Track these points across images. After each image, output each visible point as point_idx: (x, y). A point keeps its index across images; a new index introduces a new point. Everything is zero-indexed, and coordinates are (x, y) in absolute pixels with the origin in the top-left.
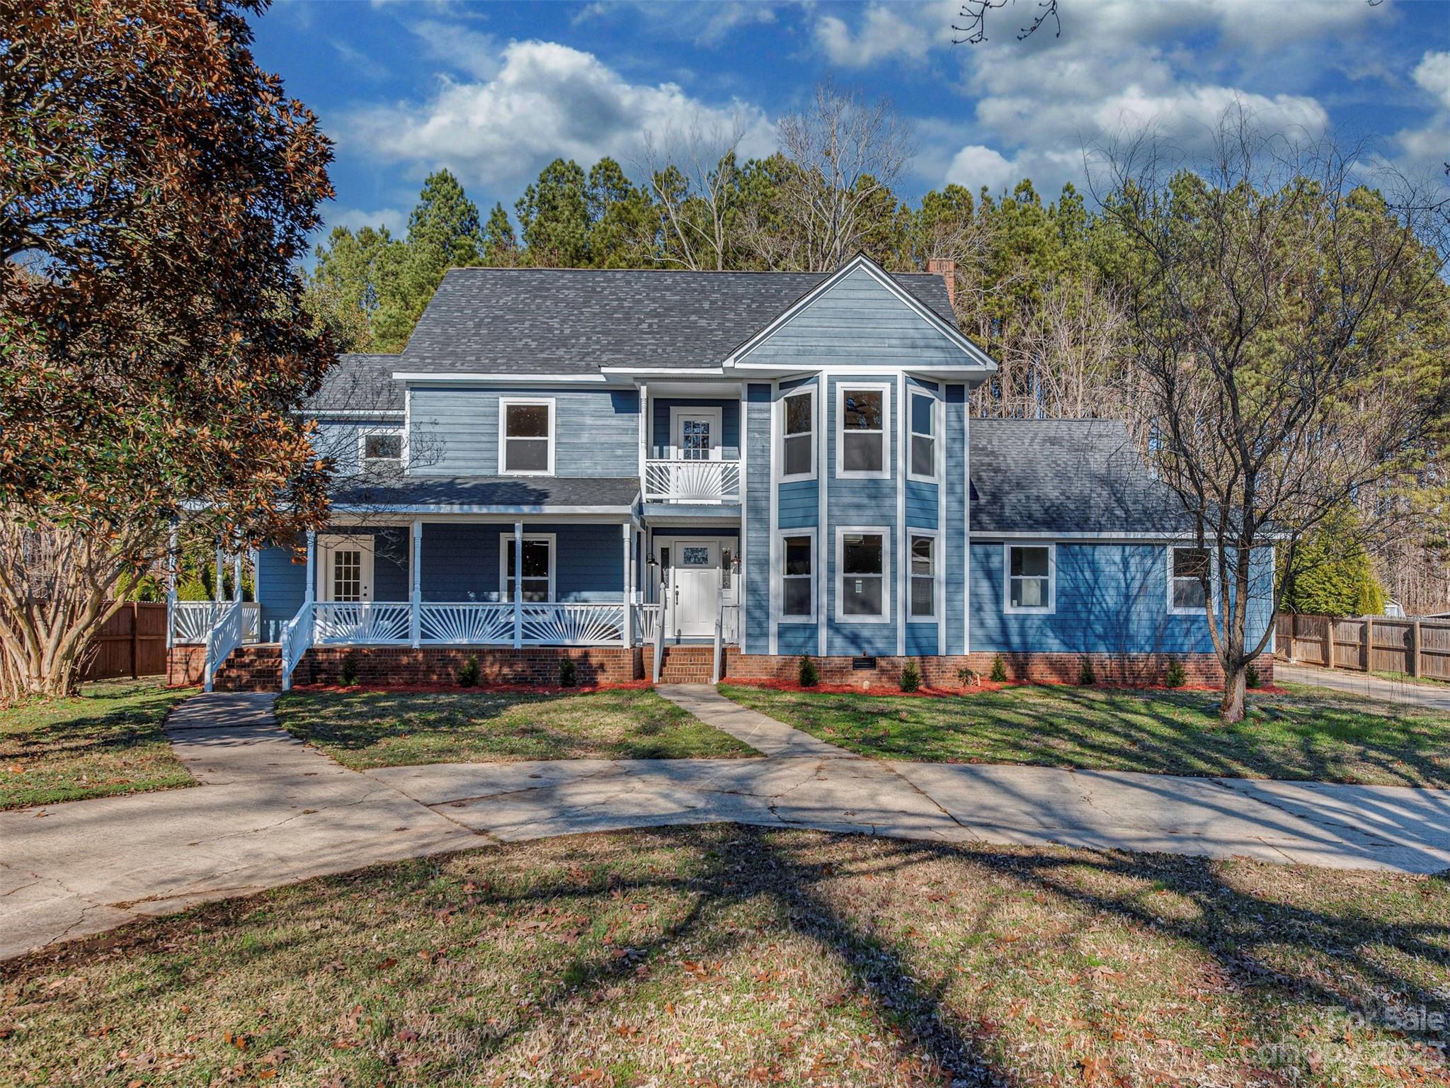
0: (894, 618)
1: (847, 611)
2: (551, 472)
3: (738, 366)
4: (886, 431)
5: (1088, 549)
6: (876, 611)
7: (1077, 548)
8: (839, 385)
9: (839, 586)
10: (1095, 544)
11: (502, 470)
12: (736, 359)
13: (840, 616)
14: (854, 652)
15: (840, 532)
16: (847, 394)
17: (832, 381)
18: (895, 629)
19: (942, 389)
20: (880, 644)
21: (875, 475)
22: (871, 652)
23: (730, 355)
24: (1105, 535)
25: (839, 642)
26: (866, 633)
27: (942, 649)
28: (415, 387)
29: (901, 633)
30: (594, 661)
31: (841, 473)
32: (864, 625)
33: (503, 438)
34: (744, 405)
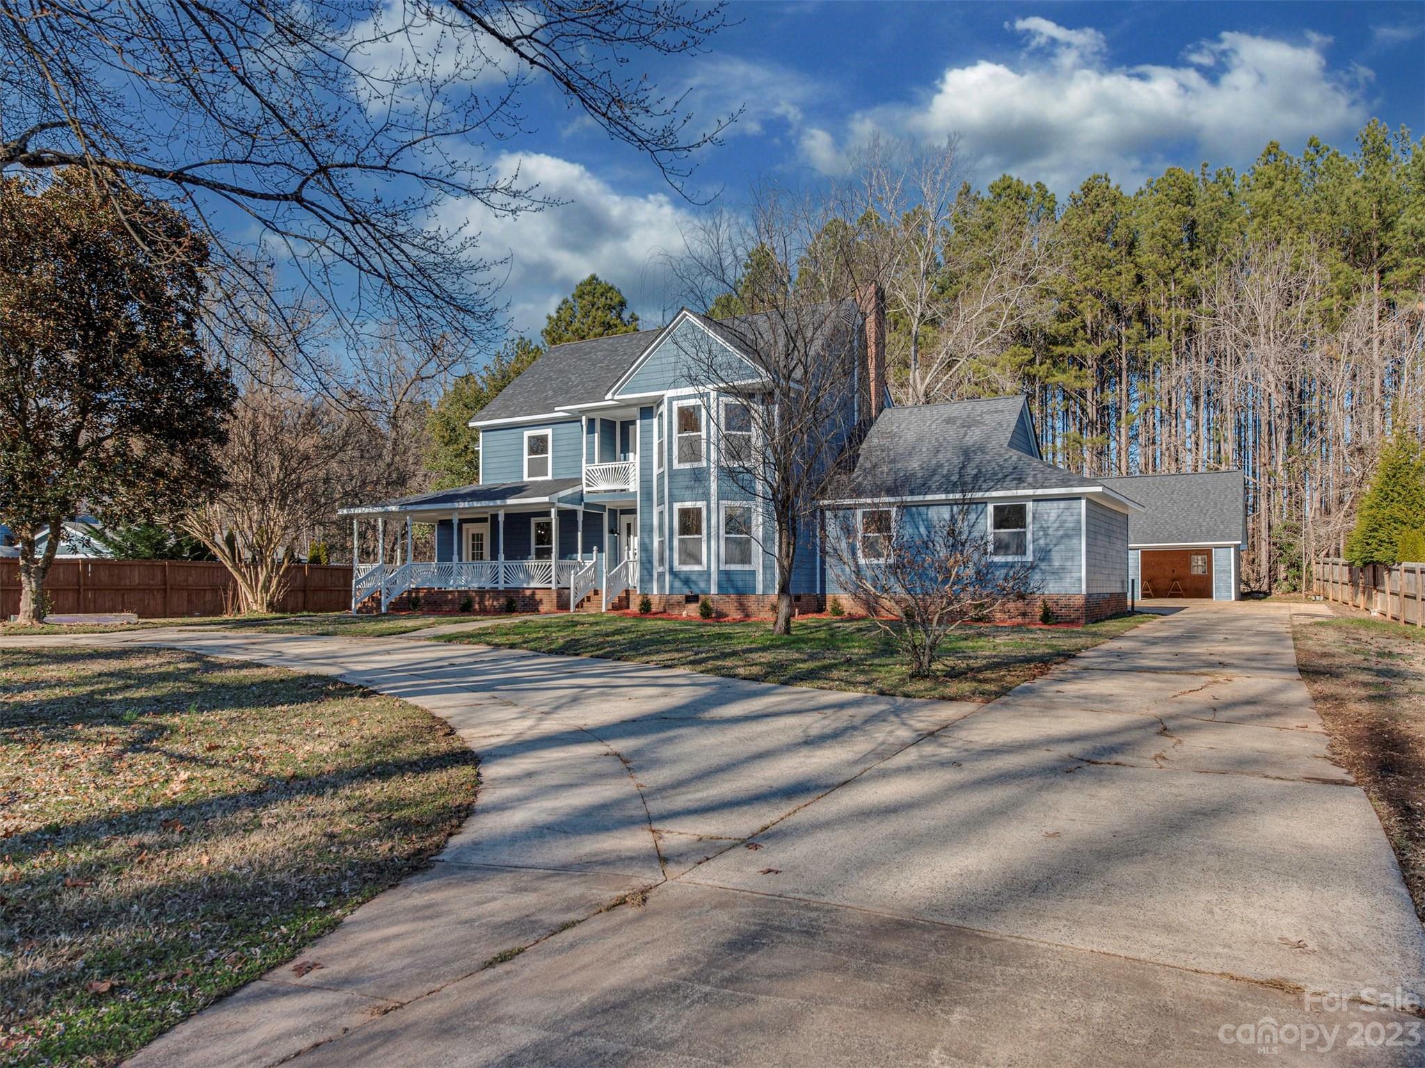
0: (709, 567)
1: (682, 562)
2: (549, 477)
3: (616, 397)
4: (703, 434)
5: (923, 510)
6: (699, 562)
7: (914, 509)
8: (675, 403)
9: (676, 543)
10: (929, 505)
11: (526, 479)
12: (614, 394)
13: (677, 566)
14: (687, 592)
15: (677, 506)
16: (680, 409)
17: (671, 400)
18: (709, 575)
19: (758, 398)
20: (702, 585)
21: (696, 465)
22: (696, 591)
23: (608, 391)
24: (929, 497)
25: (677, 584)
26: (694, 577)
27: (760, 589)
28: (487, 430)
29: (714, 576)
30: (537, 597)
31: (676, 466)
32: (691, 572)
33: (526, 457)
34: (638, 422)
